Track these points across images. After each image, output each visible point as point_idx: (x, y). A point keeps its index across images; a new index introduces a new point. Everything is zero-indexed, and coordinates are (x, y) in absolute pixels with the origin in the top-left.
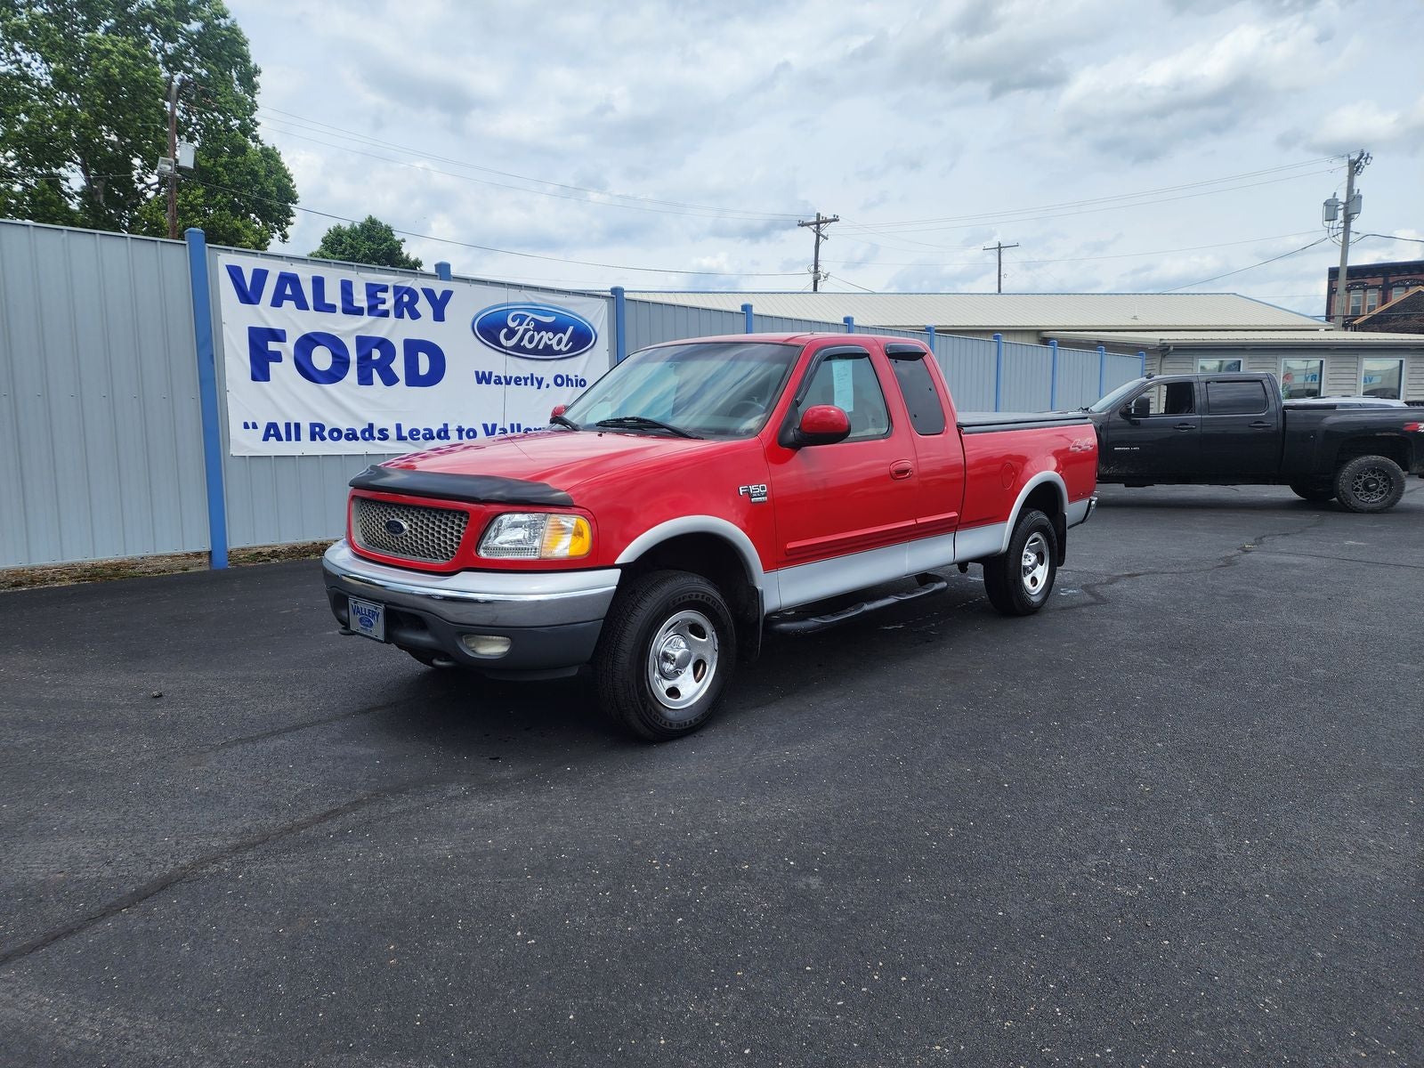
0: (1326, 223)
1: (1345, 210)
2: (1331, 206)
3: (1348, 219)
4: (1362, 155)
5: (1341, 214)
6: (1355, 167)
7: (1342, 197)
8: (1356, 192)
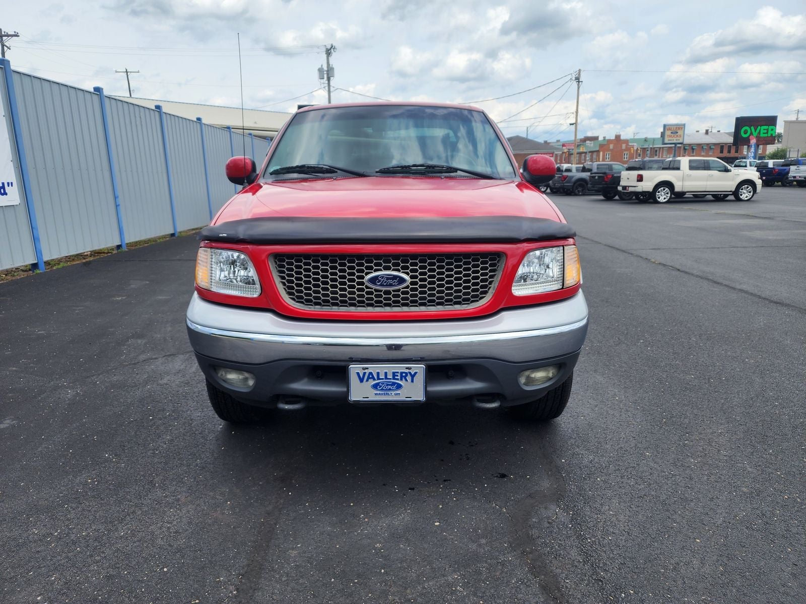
0: (320, 80)
1: (327, 74)
2: (321, 70)
3: (329, 79)
4: (332, 46)
5: (325, 76)
6: (328, 52)
7: (325, 69)
8: (331, 66)
